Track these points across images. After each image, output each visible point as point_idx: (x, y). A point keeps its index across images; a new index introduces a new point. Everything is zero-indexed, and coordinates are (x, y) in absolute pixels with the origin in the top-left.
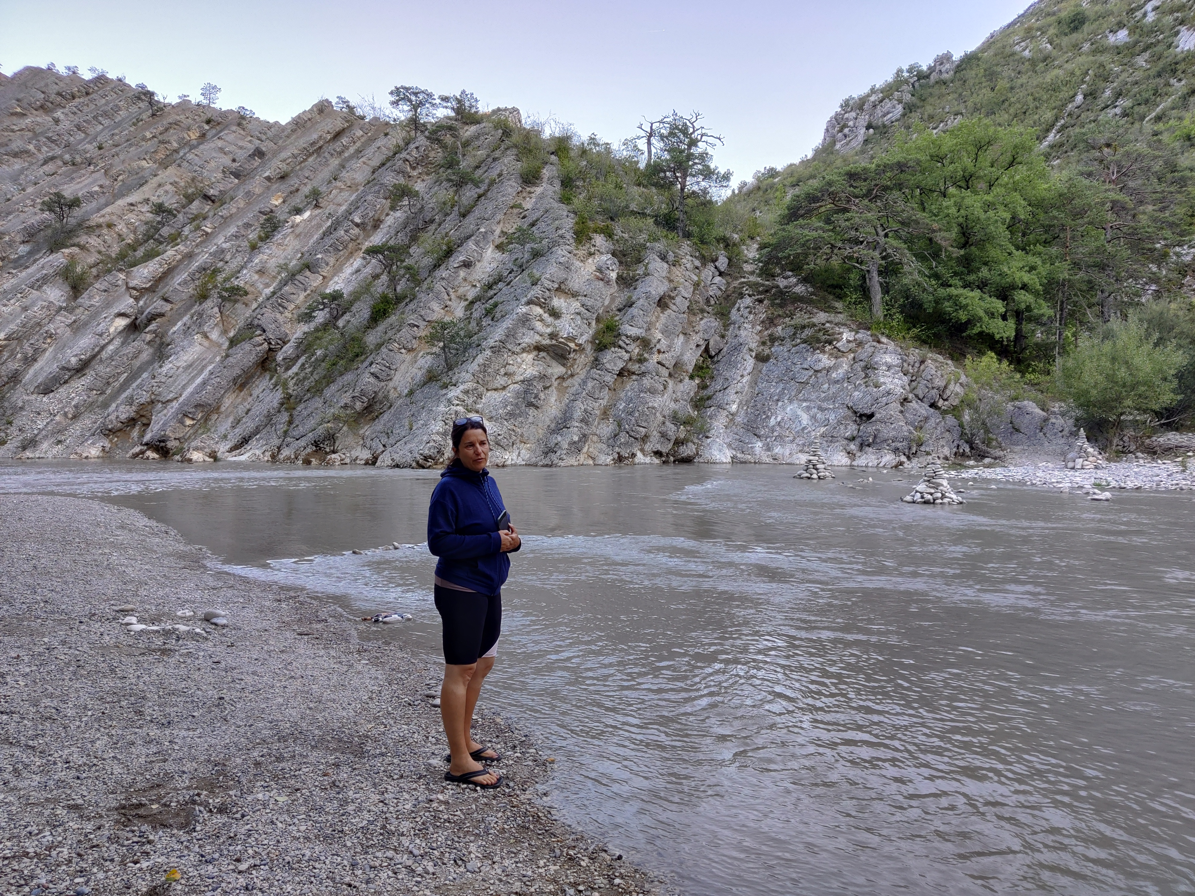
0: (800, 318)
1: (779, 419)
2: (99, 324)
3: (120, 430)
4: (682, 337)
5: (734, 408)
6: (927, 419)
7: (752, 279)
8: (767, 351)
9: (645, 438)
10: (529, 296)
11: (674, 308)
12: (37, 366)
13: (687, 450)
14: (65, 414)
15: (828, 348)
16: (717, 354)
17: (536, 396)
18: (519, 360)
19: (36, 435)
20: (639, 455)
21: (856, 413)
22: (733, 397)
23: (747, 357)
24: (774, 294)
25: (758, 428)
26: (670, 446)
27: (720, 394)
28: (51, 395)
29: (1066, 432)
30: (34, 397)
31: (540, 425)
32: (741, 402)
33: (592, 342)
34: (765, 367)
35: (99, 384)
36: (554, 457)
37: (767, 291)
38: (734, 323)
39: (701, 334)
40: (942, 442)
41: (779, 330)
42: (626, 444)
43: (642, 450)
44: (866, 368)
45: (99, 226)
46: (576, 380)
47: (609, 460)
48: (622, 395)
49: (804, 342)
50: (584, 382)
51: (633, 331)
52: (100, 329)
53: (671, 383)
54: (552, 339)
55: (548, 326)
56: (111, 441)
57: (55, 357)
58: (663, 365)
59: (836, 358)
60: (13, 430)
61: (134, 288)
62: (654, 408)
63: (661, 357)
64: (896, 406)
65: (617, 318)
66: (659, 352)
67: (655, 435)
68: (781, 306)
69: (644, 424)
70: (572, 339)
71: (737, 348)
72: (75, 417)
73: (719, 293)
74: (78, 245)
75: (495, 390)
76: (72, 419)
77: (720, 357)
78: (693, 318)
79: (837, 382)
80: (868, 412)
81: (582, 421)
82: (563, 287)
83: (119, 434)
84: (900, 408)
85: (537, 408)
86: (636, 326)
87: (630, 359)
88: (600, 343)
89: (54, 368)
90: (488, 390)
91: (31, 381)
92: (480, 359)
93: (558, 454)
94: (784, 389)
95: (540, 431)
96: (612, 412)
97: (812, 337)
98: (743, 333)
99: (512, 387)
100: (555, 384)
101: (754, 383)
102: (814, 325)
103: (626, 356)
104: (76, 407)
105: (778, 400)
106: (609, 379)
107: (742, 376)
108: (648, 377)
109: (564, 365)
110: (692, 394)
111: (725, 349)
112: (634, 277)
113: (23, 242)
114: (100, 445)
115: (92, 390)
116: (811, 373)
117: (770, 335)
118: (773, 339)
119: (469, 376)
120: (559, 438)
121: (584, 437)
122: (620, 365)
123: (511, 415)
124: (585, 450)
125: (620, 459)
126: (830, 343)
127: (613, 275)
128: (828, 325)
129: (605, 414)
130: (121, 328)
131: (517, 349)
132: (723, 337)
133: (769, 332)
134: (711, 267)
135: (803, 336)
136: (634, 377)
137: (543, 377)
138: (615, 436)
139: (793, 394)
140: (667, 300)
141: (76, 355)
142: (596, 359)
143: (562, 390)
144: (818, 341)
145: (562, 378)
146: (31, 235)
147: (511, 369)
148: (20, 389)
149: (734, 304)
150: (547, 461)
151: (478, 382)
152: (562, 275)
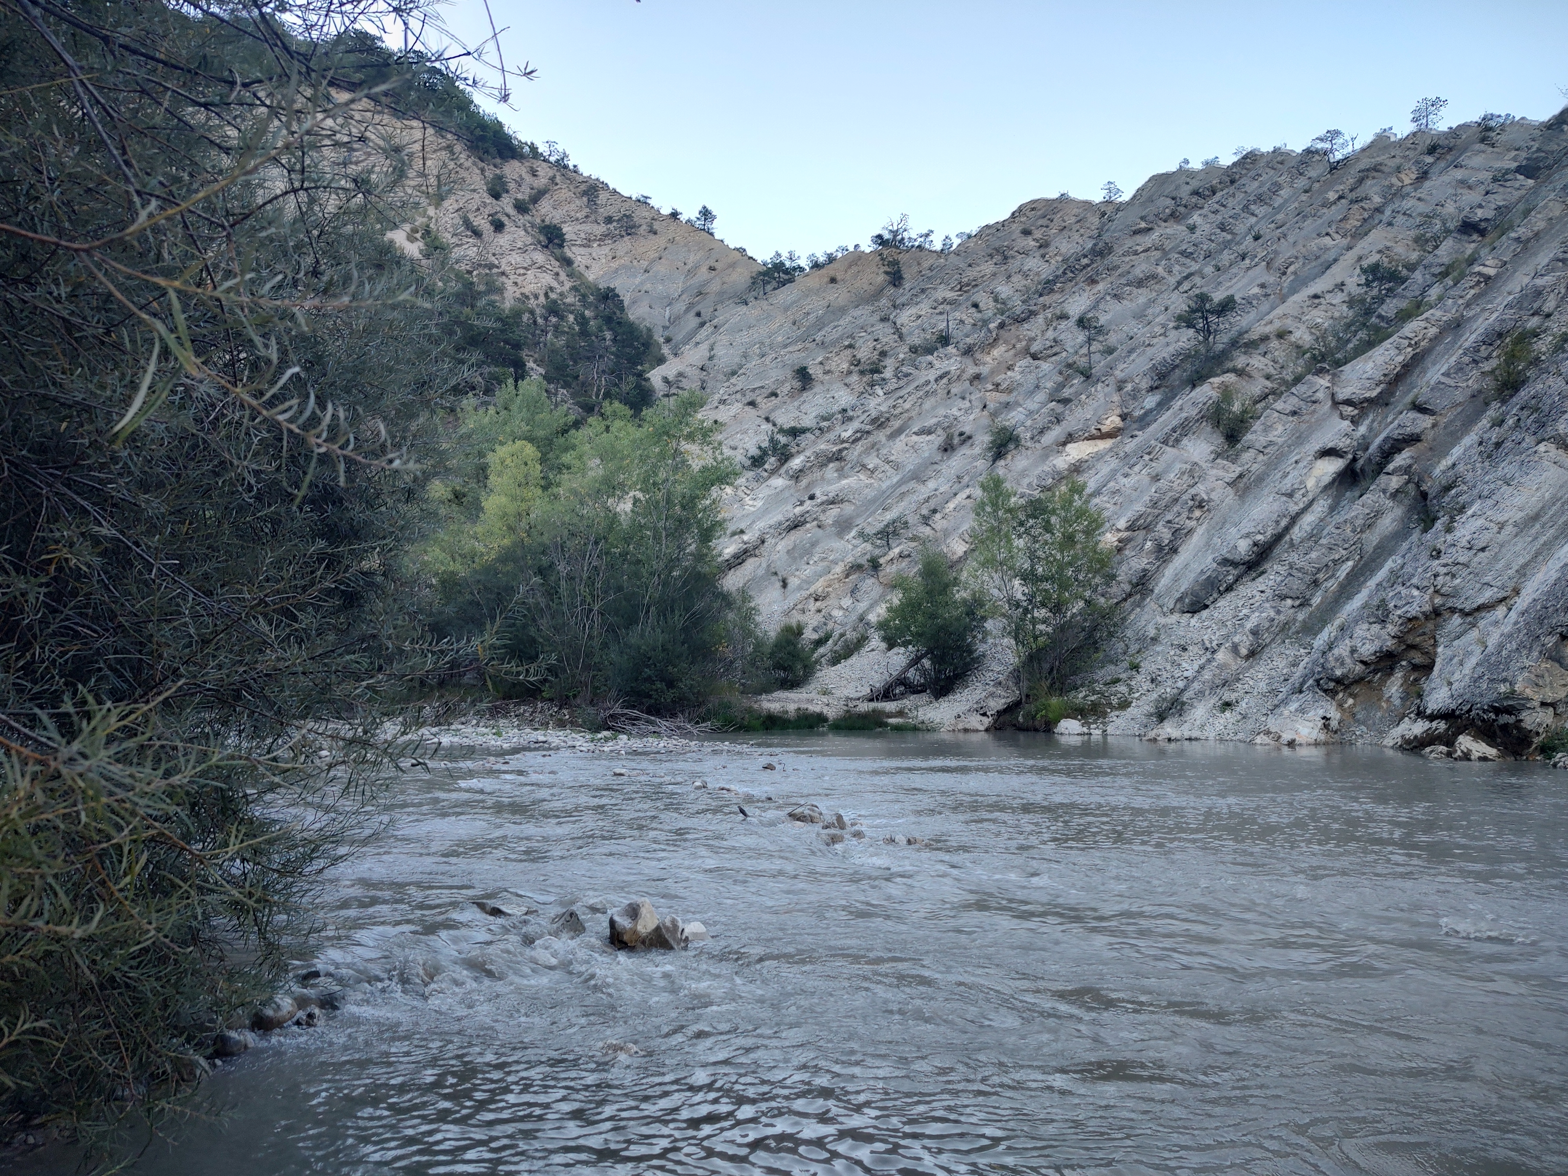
2: (1285, 475)
3: (1359, 680)
12: (1178, 561)
14: (1235, 649)
19: (1182, 691)
28: (1205, 613)
30: (1175, 617)
35: (1296, 585)
45: (1265, 339)
52: (1287, 484)
56: (1340, 705)
57: (1208, 544)
60: (1141, 681)
61: (1348, 402)
72: (1252, 654)
74: (1234, 370)
76: (1247, 658)
83: (1356, 689)
89: (1208, 563)
91: (1169, 590)
104: (1255, 632)
113: (1152, 389)
114: (1316, 713)
115: (1283, 598)
130: (1327, 479)
141: (1247, 535)
146: (1162, 376)
148: (1150, 604)
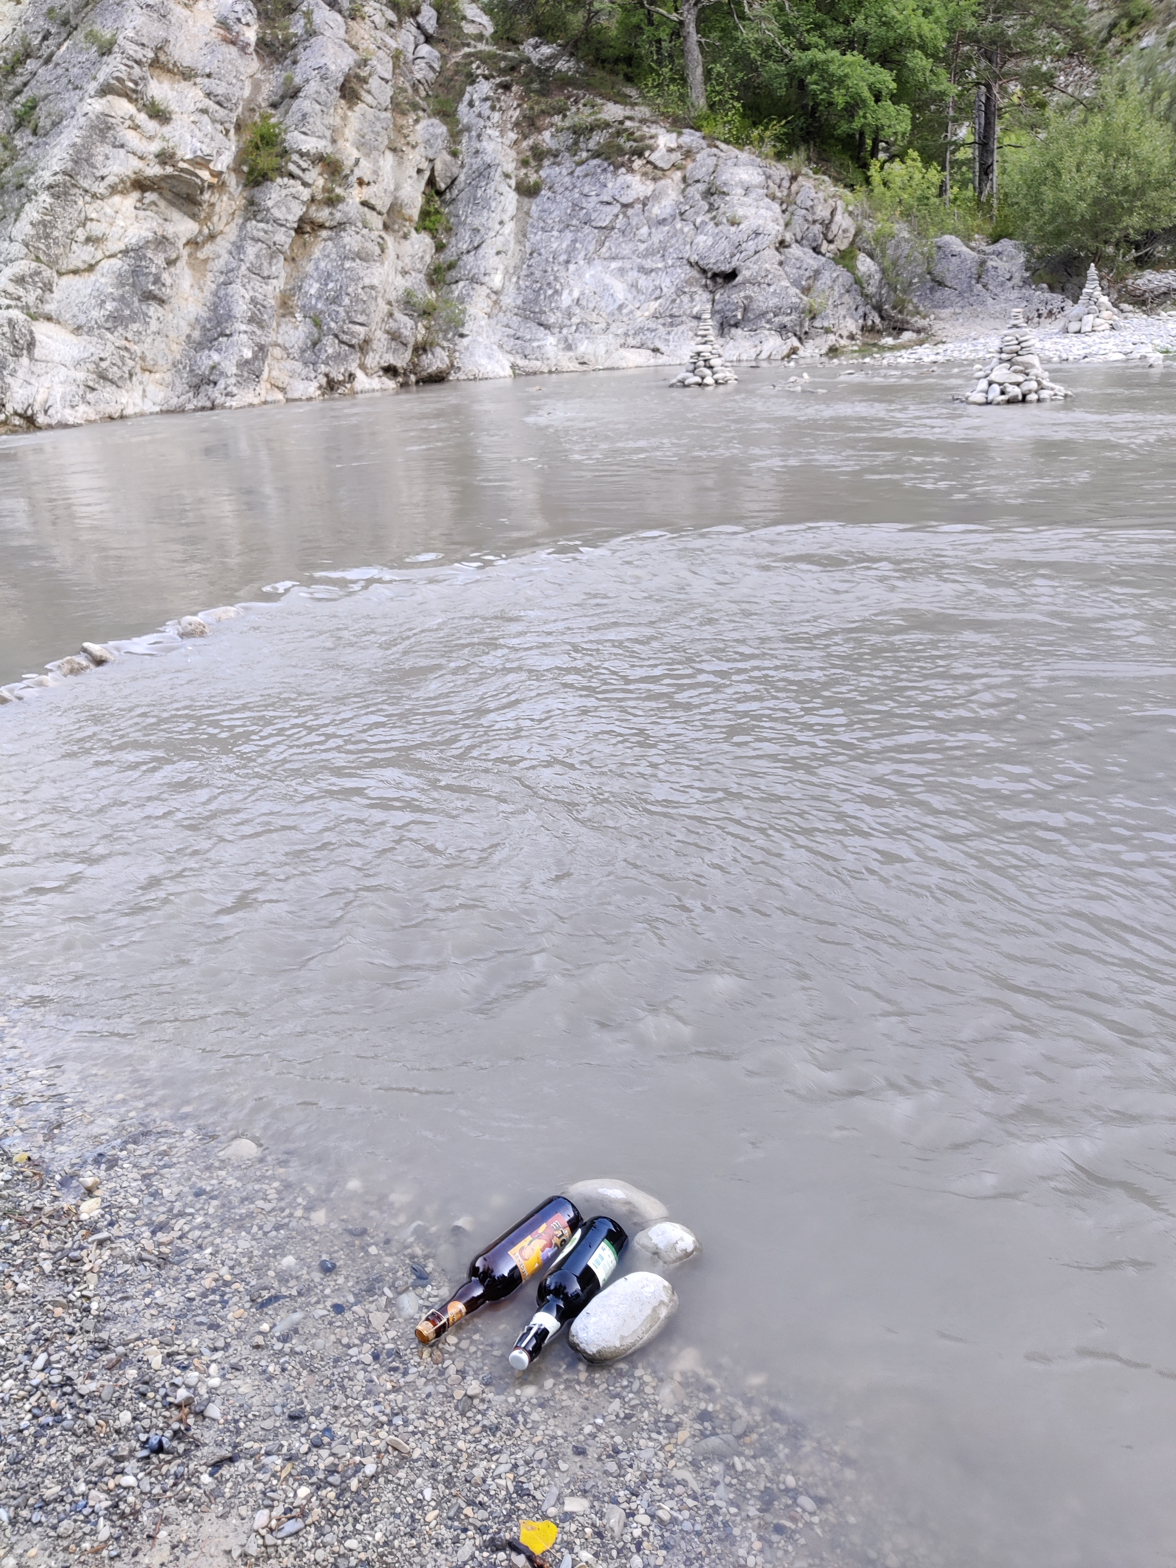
0: (580, 115)
1: (576, 294)
4: (389, 155)
5: (497, 280)
6: (817, 273)
7: (482, 47)
8: (533, 178)
9: (364, 346)
10: (101, 77)
11: (368, 98)
13: (435, 361)
15: (638, 163)
16: (450, 187)
17: (157, 280)
18: (108, 210)
20: (360, 375)
21: (704, 271)
22: (493, 261)
23: (504, 188)
24: (526, 75)
25: (543, 312)
26: (408, 355)
27: (469, 259)
29: (1017, 280)
31: (172, 335)
32: (506, 268)
33: (236, 169)
34: (535, 206)
36: (216, 393)
37: (513, 69)
38: (468, 129)
39: (421, 149)
40: (842, 311)
41: (546, 138)
42: (337, 358)
43: (362, 367)
44: (709, 193)
46: (222, 246)
47: (312, 389)
48: (310, 268)
49: (596, 155)
50: (238, 248)
51: (310, 144)
53: (389, 240)
54: (163, 163)
55: (150, 138)
58: (372, 208)
59: (655, 179)
62: (372, 287)
63: (366, 193)
64: (771, 256)
65: (273, 120)
66: (361, 182)
67: (380, 339)
68: (544, 93)
69: (361, 319)
70: (203, 162)
71: (484, 172)
73: (431, 76)
75: (75, 272)
77: (455, 192)
78: (402, 121)
79: (662, 222)
80: (727, 268)
81: (251, 320)
82: (163, 58)
84: (778, 257)
85: (162, 302)
86: (313, 134)
87: (313, 200)
88: (251, 172)
90: (60, 274)
92: (32, 212)
93: (221, 384)
94: (574, 241)
95: (174, 347)
96: (297, 301)
97: (609, 145)
98: (488, 146)
99: (106, 264)
100: (185, 252)
101: (522, 234)
102: (607, 125)
103: (306, 194)
105: (568, 262)
106: (284, 237)
107: (501, 223)
108: (351, 230)
109: (194, 217)
110: (428, 259)
111: (462, 177)
112: (286, 40)
116: (616, 208)
117: (534, 148)
118: (539, 155)
119: (17, 249)
120: (216, 357)
121: (261, 350)
122: (298, 210)
123: (116, 320)
124: (265, 375)
125: (331, 385)
126: (640, 155)
127: (251, 35)
128: (628, 123)
129: (286, 306)
131: (100, 188)
132: (454, 154)
133: (530, 142)
134: (409, 24)
135: (592, 145)
136: (324, 233)
137: (162, 242)
138: (315, 344)
139: (591, 248)
140: (354, 84)
142: (251, 202)
143: (199, 266)
144: (621, 151)
145: (193, 243)
147: (95, 229)
149: (462, 94)
150: (202, 401)
151: (38, 259)
152: (155, 31)
